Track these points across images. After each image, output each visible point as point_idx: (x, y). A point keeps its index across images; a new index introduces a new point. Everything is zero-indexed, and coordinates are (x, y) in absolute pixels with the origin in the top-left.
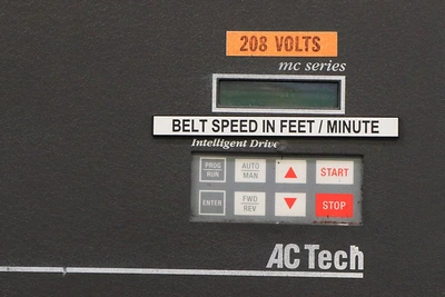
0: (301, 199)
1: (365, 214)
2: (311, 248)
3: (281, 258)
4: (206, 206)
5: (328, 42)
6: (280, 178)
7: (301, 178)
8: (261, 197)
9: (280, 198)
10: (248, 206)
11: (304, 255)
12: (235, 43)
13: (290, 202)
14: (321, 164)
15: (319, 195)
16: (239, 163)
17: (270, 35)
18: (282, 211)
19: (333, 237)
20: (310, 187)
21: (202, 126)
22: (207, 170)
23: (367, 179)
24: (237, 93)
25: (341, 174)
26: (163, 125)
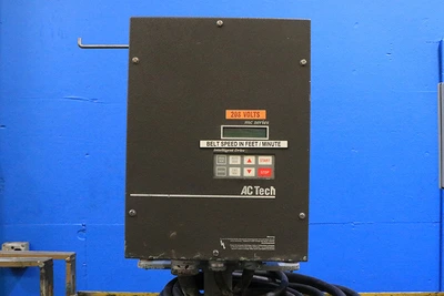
0: (253, 170)
1: (276, 176)
2: (257, 187)
3: (246, 190)
4: (219, 172)
5: (263, 114)
6: (246, 163)
7: (253, 163)
8: (239, 169)
9: (245, 170)
10: (234, 173)
11: (254, 190)
12: (229, 114)
13: (249, 171)
14: (260, 157)
15: (259, 169)
16: (231, 157)
17: (242, 111)
18: (246, 174)
19: (264, 183)
20: (256, 166)
21: (217, 144)
22: (219, 160)
23: (276, 163)
24: (231, 132)
25: (267, 161)
26: (203, 144)
